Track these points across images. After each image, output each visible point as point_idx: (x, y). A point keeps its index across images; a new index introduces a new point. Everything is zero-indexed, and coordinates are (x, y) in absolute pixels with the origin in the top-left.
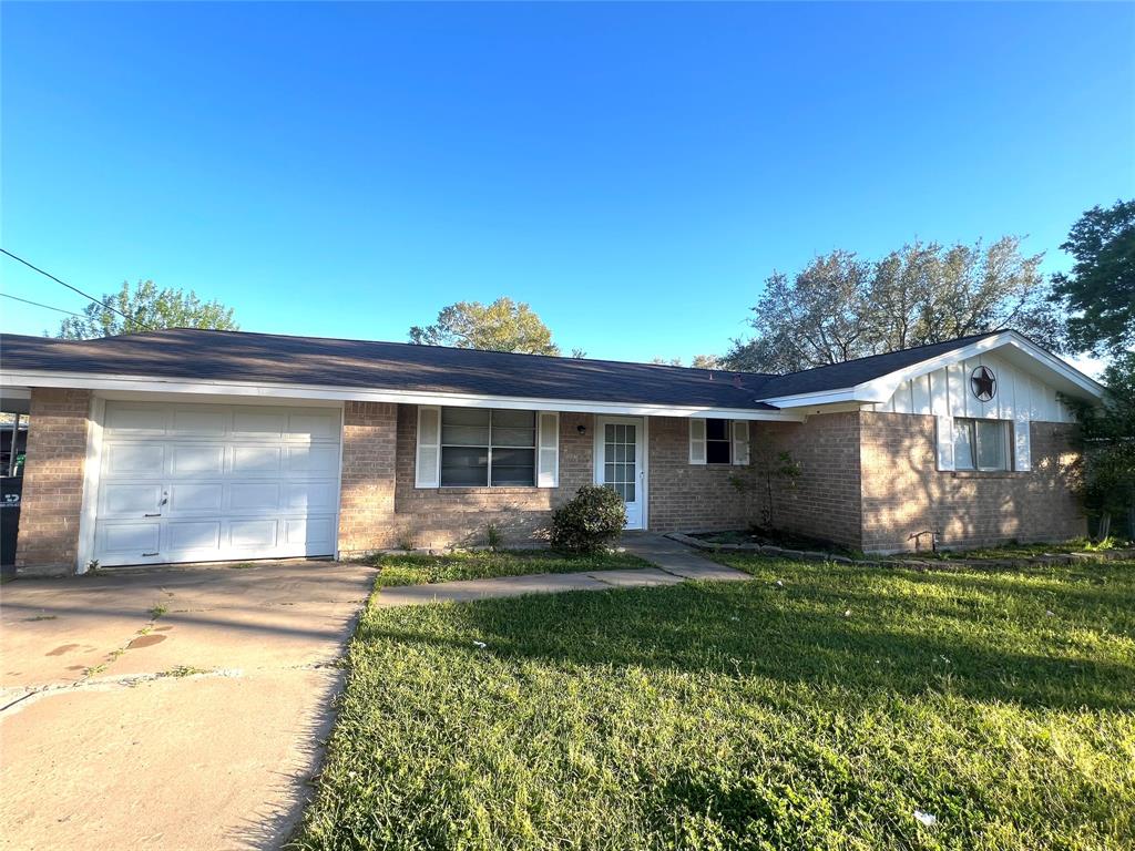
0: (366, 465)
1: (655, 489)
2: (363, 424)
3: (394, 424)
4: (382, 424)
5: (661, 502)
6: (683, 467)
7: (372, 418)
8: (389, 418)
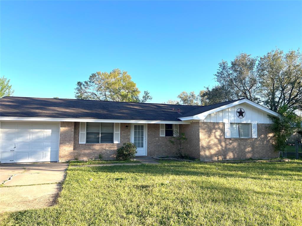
0: (66, 137)
1: (149, 144)
2: (65, 127)
3: (73, 127)
4: (70, 127)
5: (151, 148)
6: (158, 137)
7: (68, 125)
8: (72, 125)
